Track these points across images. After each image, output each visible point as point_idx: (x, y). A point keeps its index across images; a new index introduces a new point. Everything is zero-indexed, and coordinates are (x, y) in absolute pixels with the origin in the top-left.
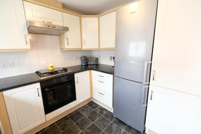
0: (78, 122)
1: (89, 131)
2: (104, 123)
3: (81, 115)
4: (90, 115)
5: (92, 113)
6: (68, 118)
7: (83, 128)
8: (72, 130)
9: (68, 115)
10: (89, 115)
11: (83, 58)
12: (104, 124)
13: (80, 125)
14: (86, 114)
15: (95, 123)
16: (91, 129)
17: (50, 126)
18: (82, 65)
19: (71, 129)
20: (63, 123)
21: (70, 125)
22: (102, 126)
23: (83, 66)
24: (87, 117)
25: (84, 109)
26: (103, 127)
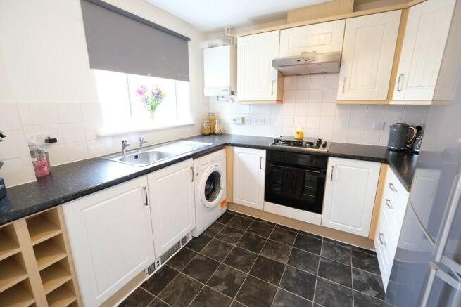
0: (299, 251)
1: (294, 274)
2: (335, 298)
3: (317, 249)
4: (331, 263)
5: (338, 265)
6: (295, 234)
7: (293, 262)
8: (279, 249)
9: (300, 232)
10: (326, 261)
11: (395, 129)
12: (331, 301)
13: (296, 257)
14: (327, 256)
15: (319, 280)
16: (299, 277)
17: (268, 222)
18: (389, 150)
19: (280, 247)
20: (282, 233)
21: (285, 243)
22: (324, 297)
23: (391, 152)
24: (320, 260)
25: (336, 248)
26: (322, 300)
